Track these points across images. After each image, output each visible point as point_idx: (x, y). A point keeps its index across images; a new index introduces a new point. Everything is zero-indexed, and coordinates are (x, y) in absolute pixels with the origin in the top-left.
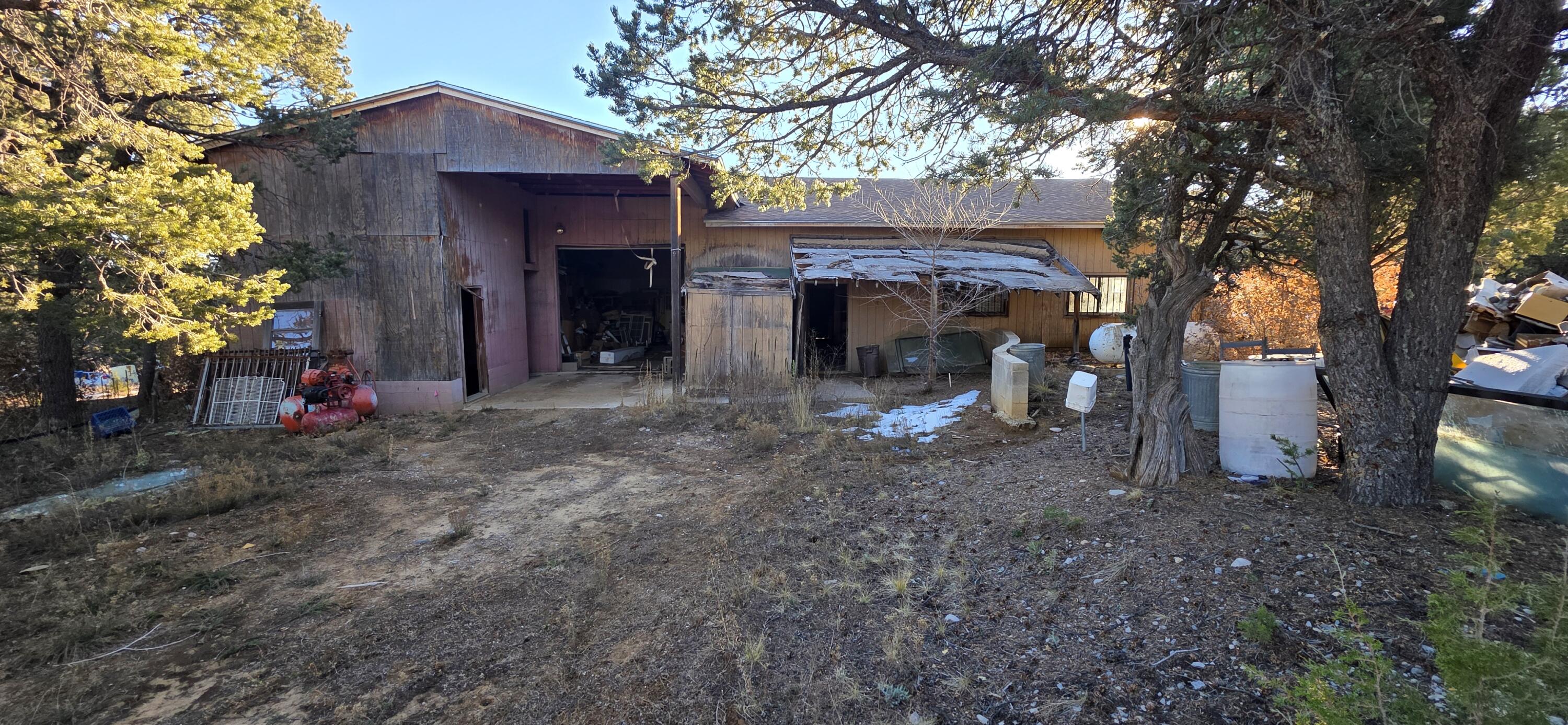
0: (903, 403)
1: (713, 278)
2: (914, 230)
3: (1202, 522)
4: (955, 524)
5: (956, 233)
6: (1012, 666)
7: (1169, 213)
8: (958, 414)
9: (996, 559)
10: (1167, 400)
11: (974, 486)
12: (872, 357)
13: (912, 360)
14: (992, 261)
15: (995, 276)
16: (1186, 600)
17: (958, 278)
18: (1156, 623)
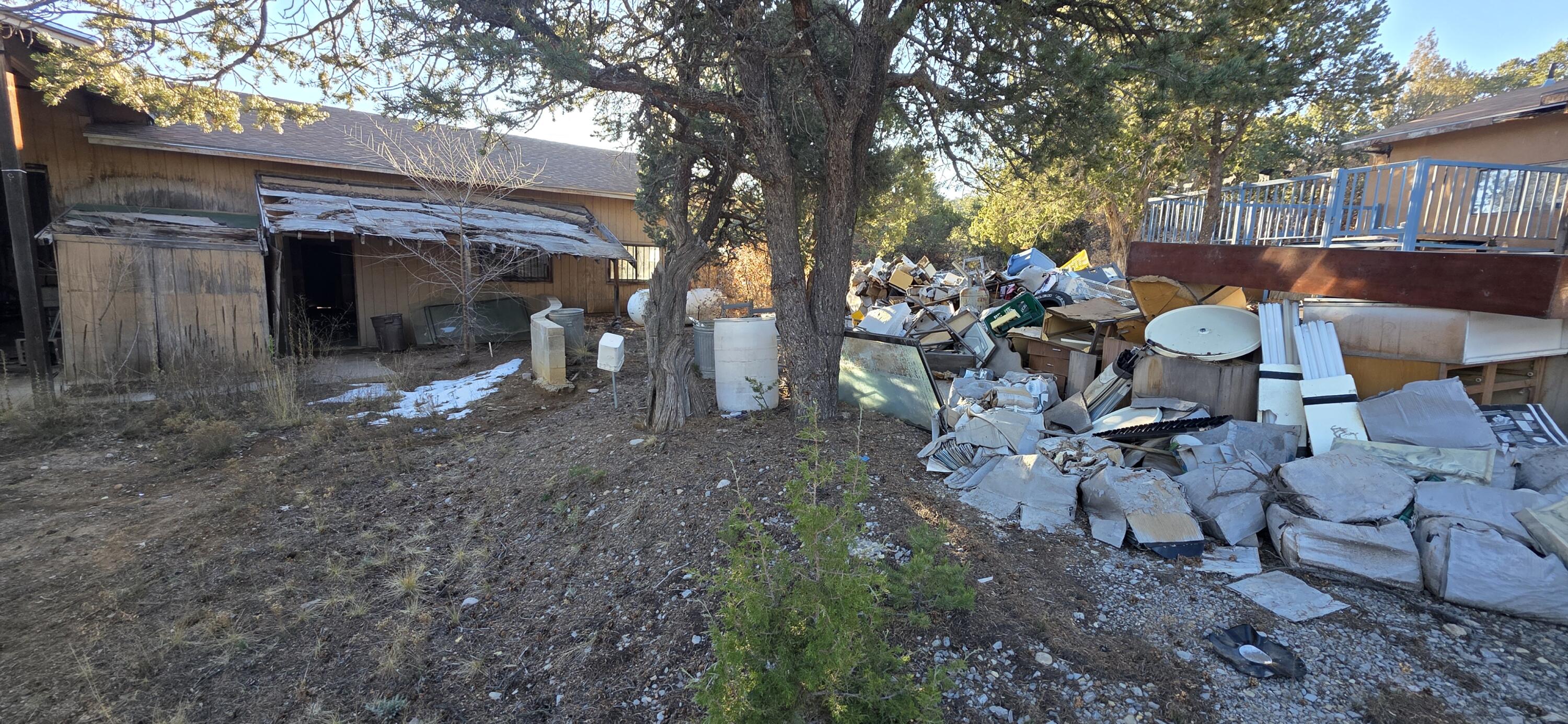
0: (433, 378)
1: (112, 221)
2: (433, 181)
3: (699, 456)
4: (482, 501)
5: (486, 190)
6: (530, 630)
7: (679, 190)
8: (495, 385)
9: (523, 527)
10: (674, 354)
11: (506, 458)
12: (394, 328)
13: (448, 330)
14: (530, 223)
15: (534, 240)
16: (683, 524)
17: (493, 240)
18: (659, 551)
